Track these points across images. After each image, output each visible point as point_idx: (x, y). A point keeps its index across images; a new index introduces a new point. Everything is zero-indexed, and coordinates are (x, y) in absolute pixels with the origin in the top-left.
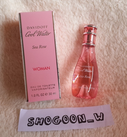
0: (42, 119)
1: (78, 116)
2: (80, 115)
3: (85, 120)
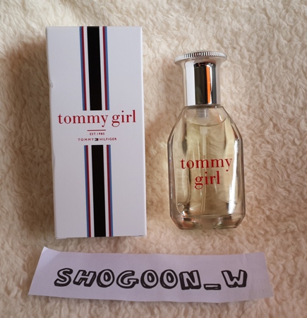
0: (92, 274)
1: (181, 274)
2: (187, 272)
3: (198, 284)
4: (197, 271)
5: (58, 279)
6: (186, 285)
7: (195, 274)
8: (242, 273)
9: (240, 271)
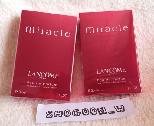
0: (61, 112)
1: (98, 109)
2: (100, 108)
3: (106, 112)
4: (104, 107)
5: (47, 116)
6: (101, 113)
7: (103, 108)
8: (122, 106)
9: (121, 105)
